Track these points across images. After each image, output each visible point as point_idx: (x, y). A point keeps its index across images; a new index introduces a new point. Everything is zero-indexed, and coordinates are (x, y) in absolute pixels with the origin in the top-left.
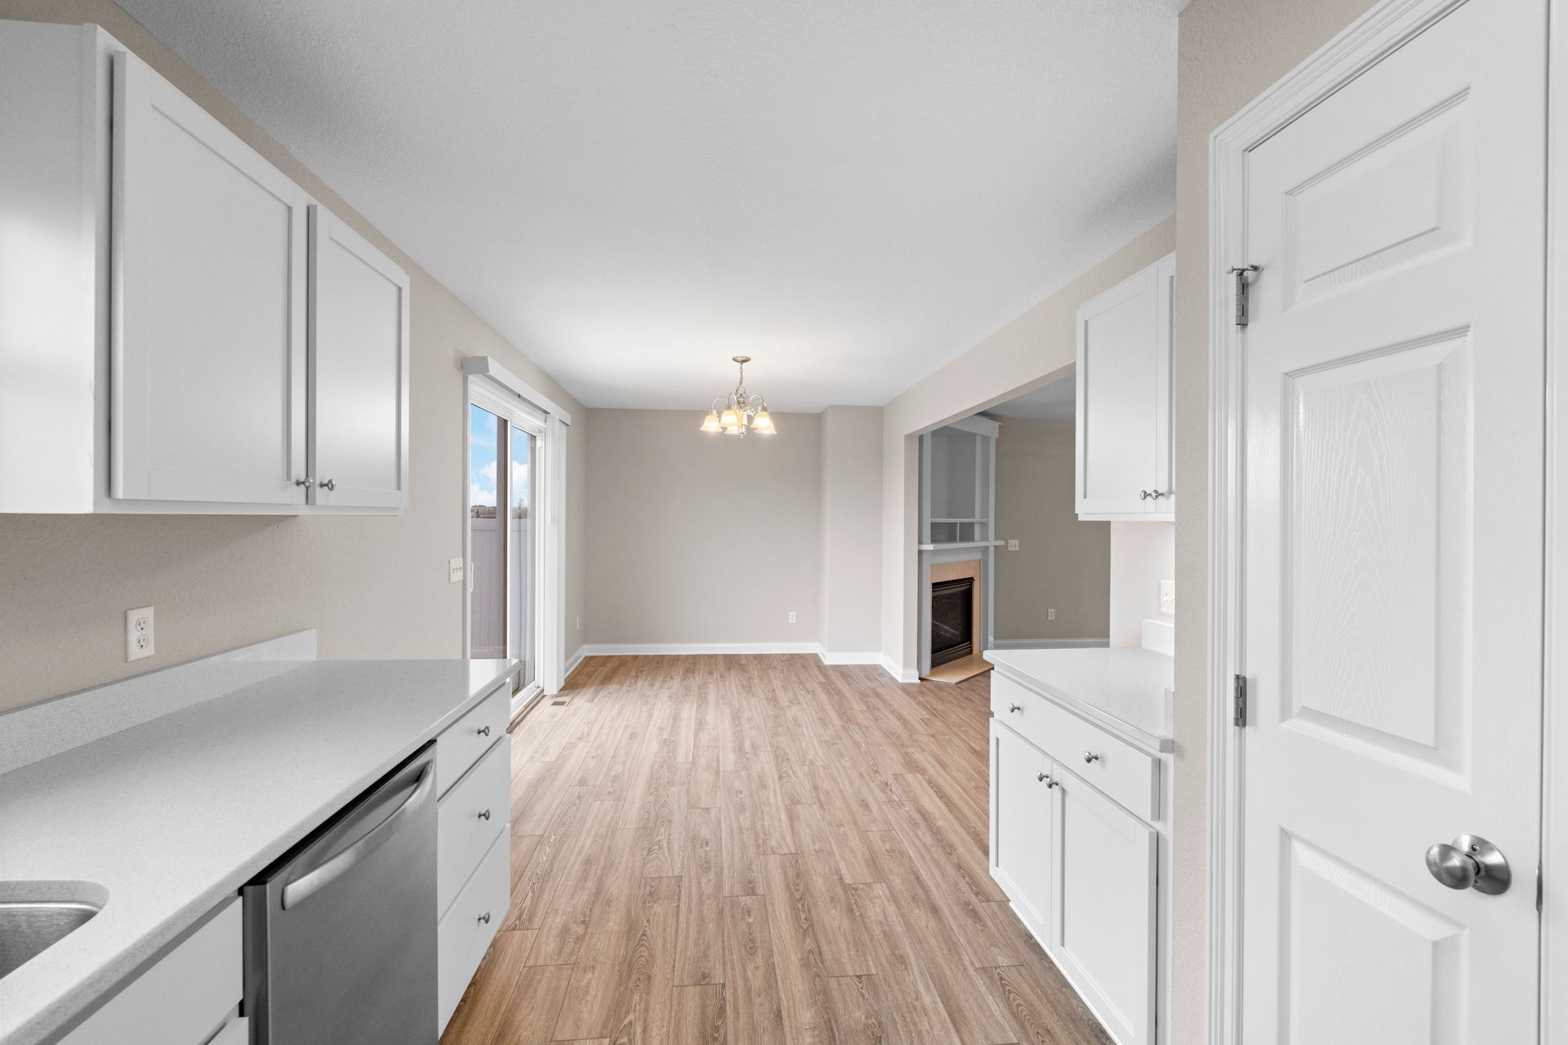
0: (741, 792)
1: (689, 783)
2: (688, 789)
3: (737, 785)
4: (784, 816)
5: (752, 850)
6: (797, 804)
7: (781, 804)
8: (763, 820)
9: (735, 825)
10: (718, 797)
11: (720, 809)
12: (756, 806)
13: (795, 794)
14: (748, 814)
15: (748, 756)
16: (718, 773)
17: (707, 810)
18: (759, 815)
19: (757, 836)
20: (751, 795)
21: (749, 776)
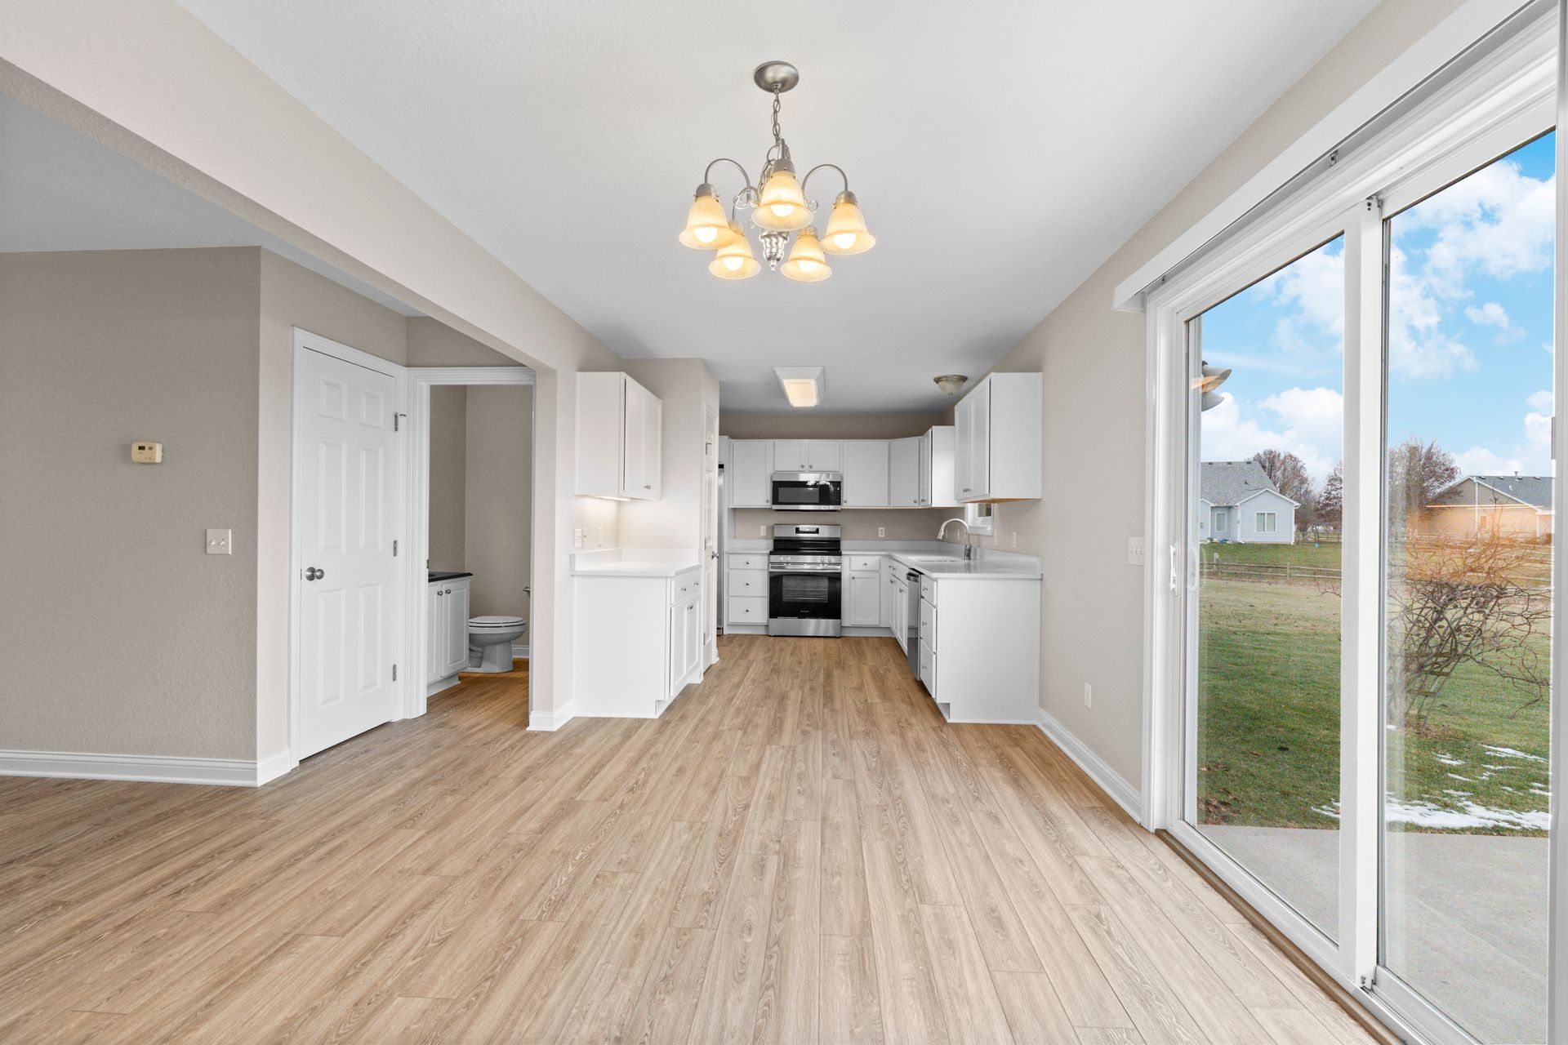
0: (799, 792)
1: (859, 808)
2: (858, 801)
3: (801, 801)
4: (764, 767)
5: (799, 748)
6: (744, 777)
7: (761, 777)
8: (784, 767)
9: (810, 763)
10: (824, 789)
11: (823, 777)
12: (786, 777)
13: (740, 786)
14: (796, 771)
15: (777, 847)
16: (824, 819)
17: (835, 777)
18: (786, 771)
19: (793, 756)
20: (788, 788)
21: (785, 811)
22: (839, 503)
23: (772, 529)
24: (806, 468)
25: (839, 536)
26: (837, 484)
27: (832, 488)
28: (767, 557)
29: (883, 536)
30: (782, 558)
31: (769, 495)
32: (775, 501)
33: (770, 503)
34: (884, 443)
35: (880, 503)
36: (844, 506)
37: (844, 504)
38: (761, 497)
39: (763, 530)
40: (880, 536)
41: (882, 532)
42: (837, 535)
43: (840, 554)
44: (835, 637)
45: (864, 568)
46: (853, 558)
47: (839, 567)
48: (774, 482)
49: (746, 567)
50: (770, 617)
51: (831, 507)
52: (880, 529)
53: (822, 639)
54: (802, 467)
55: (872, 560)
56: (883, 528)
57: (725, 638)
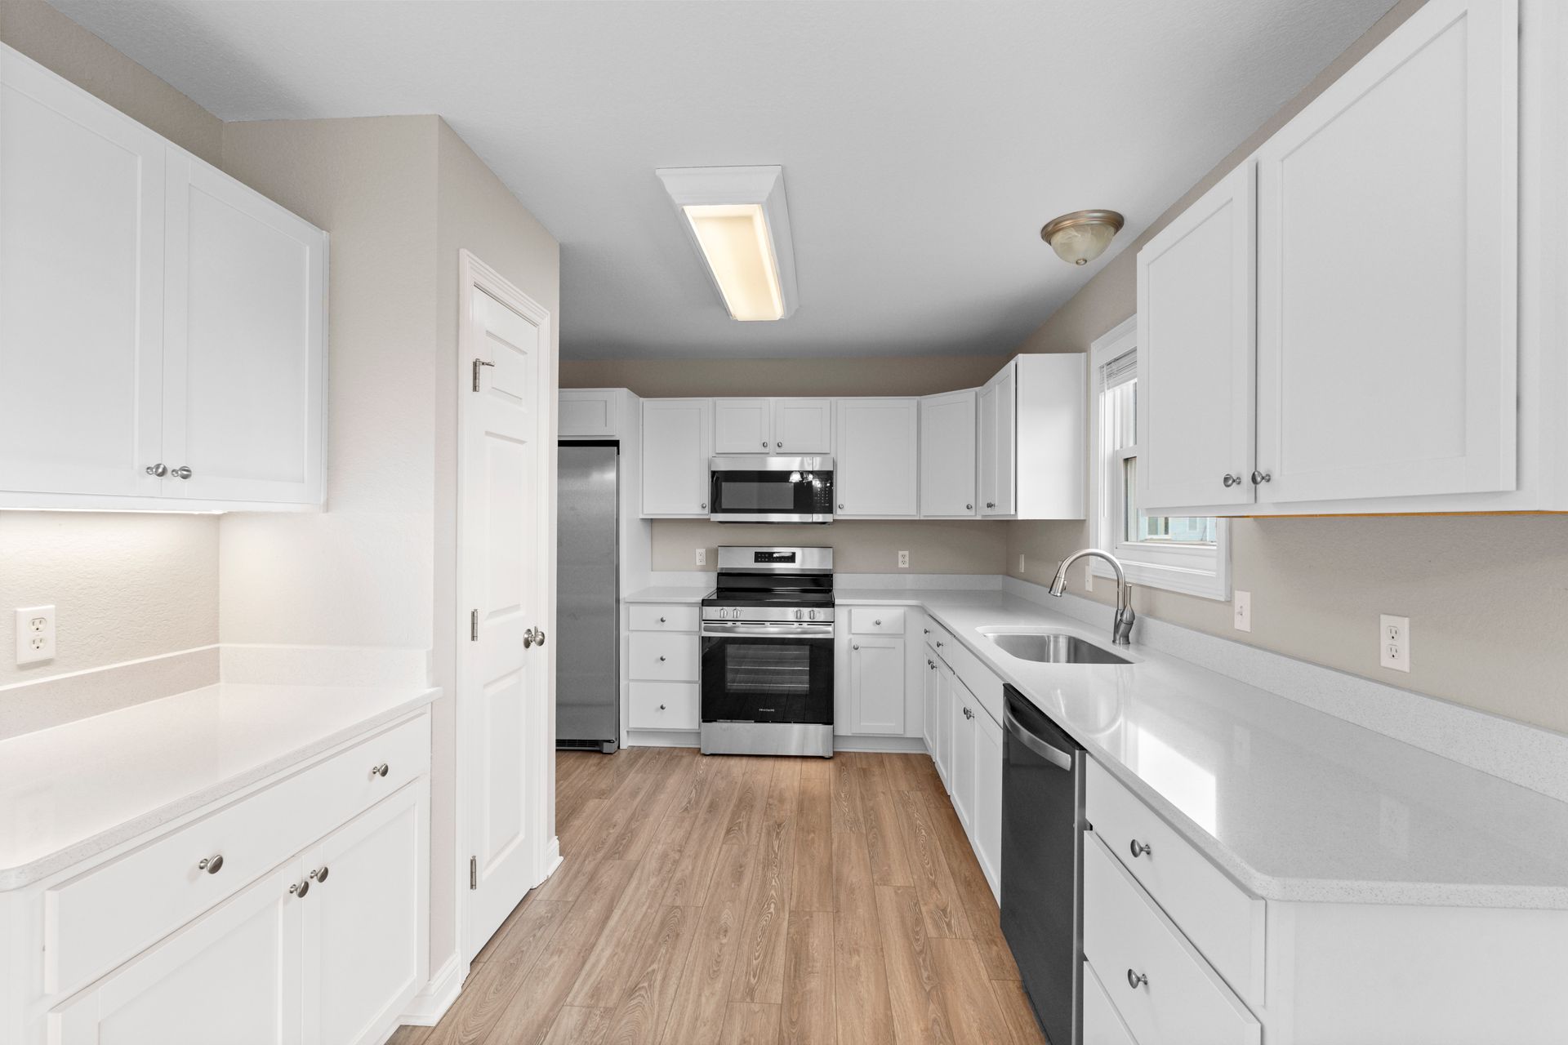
22: (829, 509)
23: (713, 555)
24: (772, 447)
25: (830, 567)
26: (827, 476)
27: (817, 484)
28: (697, 610)
29: (907, 566)
30: (728, 612)
31: (706, 498)
32: (716, 505)
33: (707, 510)
34: (908, 404)
35: (904, 509)
36: (839, 514)
37: (839, 511)
38: (693, 500)
39: (700, 555)
40: (901, 565)
41: (904, 558)
42: (827, 565)
43: (831, 604)
44: (822, 758)
45: (876, 629)
46: (855, 611)
47: (830, 629)
48: (714, 473)
49: (660, 626)
50: (703, 722)
51: (818, 517)
52: (901, 553)
53: (799, 761)
54: (765, 445)
55: (890, 613)
56: (906, 553)
57: (623, 756)
